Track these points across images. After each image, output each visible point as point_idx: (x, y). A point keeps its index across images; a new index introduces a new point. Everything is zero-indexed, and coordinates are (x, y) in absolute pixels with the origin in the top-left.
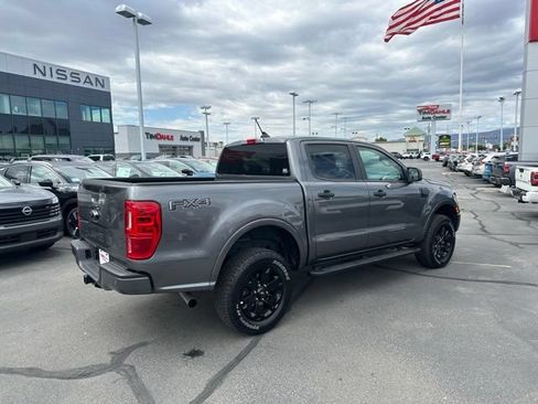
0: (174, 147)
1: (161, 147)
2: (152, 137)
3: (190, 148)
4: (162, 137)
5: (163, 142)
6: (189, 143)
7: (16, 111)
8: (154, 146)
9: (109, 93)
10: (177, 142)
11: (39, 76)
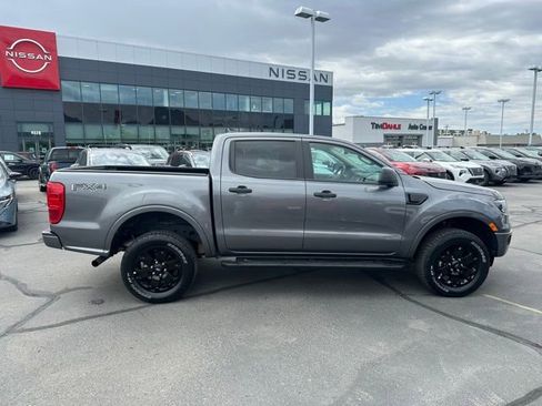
0: (401, 137)
1: (386, 136)
2: (377, 126)
3: (420, 137)
4: (389, 127)
5: (389, 132)
6: (418, 132)
7: (255, 109)
8: (379, 135)
9: (332, 87)
10: (405, 131)
11: (273, 78)
